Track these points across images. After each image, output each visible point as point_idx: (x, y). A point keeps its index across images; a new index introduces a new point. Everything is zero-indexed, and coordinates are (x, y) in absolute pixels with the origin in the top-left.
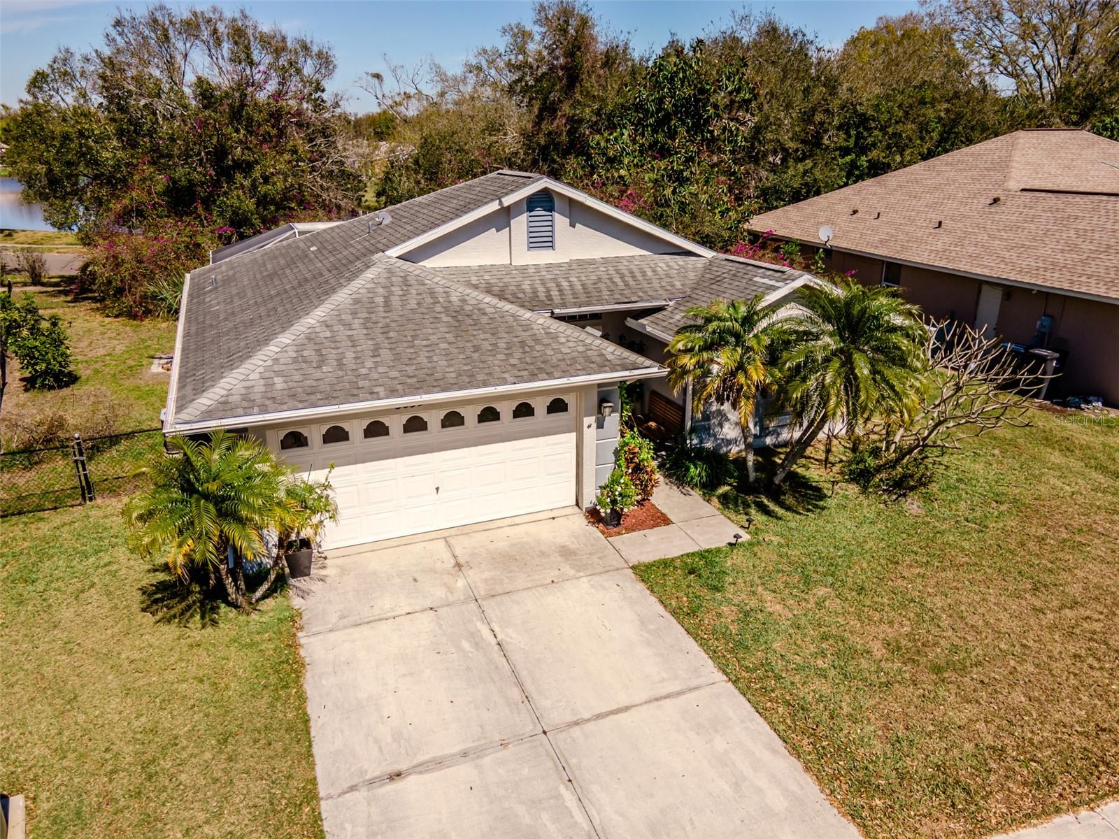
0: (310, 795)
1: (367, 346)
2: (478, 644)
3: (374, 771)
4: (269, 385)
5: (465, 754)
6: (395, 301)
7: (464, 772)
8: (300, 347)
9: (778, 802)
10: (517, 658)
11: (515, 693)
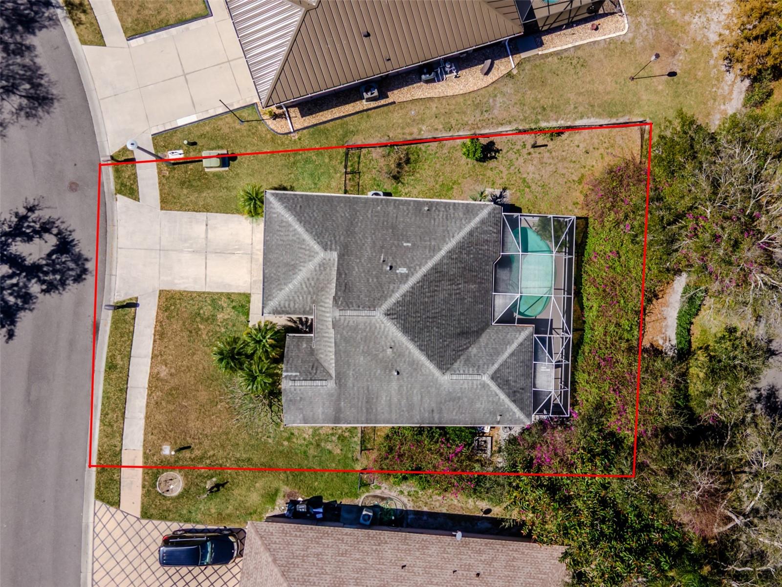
0: (208, 211)
1: (285, 238)
2: (236, 249)
3: (209, 222)
4: (275, 213)
5: (207, 237)
6: (303, 251)
7: (203, 235)
8: (287, 222)
9: (176, 281)
10: (229, 255)
11: (218, 251)
